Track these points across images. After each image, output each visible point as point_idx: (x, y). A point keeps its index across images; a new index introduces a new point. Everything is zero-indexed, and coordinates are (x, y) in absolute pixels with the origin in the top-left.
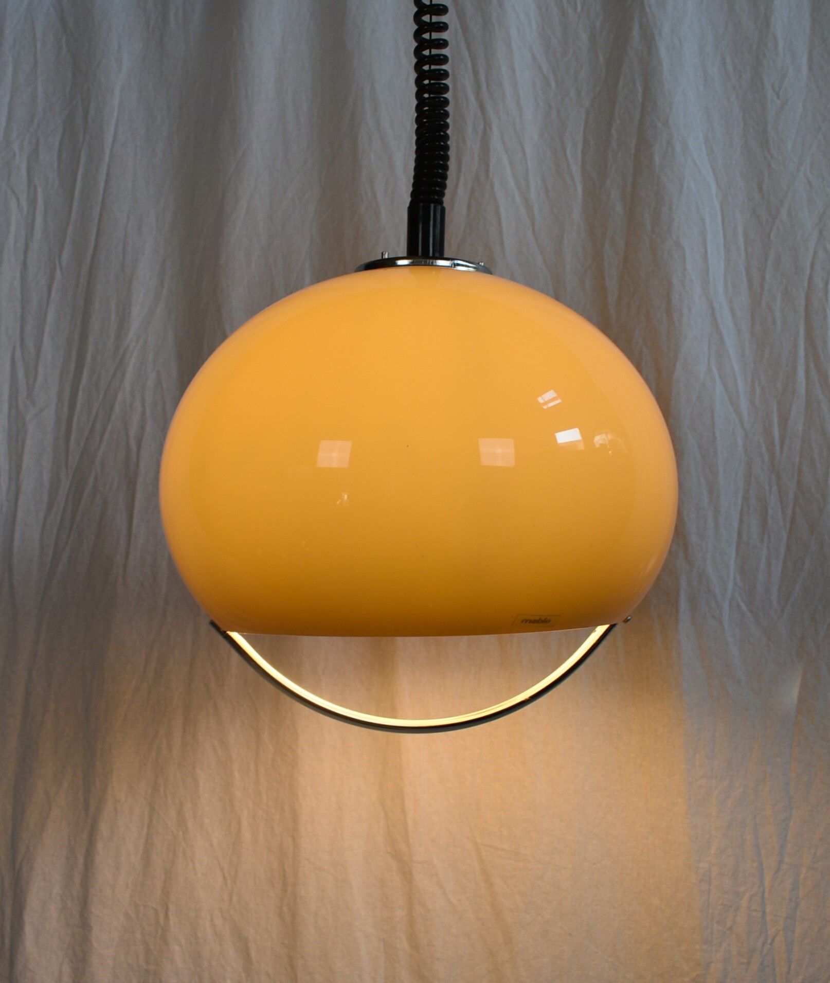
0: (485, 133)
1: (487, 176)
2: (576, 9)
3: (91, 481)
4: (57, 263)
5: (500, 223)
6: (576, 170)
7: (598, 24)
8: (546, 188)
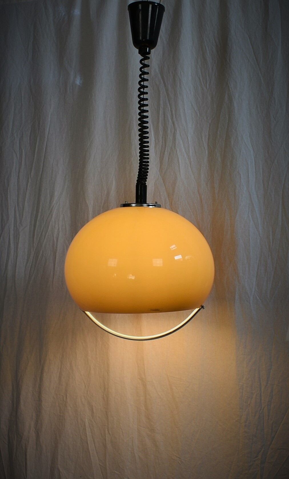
0: (174, 133)
1: (175, 148)
2: (207, 88)
3: (41, 252)
4: (30, 176)
6: (206, 145)
7: (214, 93)
8: (196, 152)
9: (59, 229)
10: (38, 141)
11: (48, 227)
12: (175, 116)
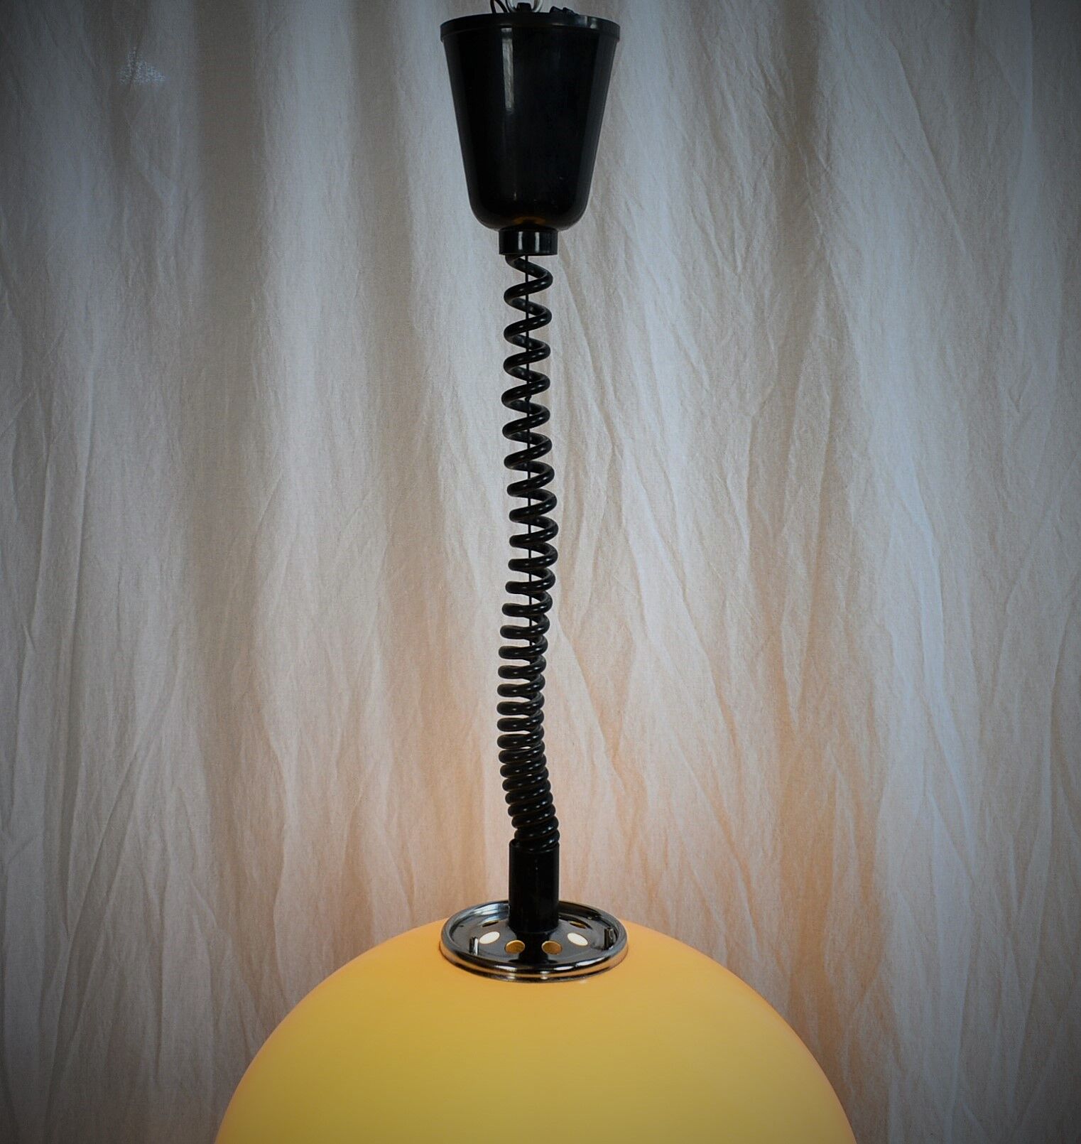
1: (620, 524)
2: (735, 268)
3: (100, 946)
4: (27, 633)
5: (638, 590)
6: (740, 507)
7: (767, 293)
8: (701, 533)
9: (164, 850)
11: (121, 844)
12: (615, 392)
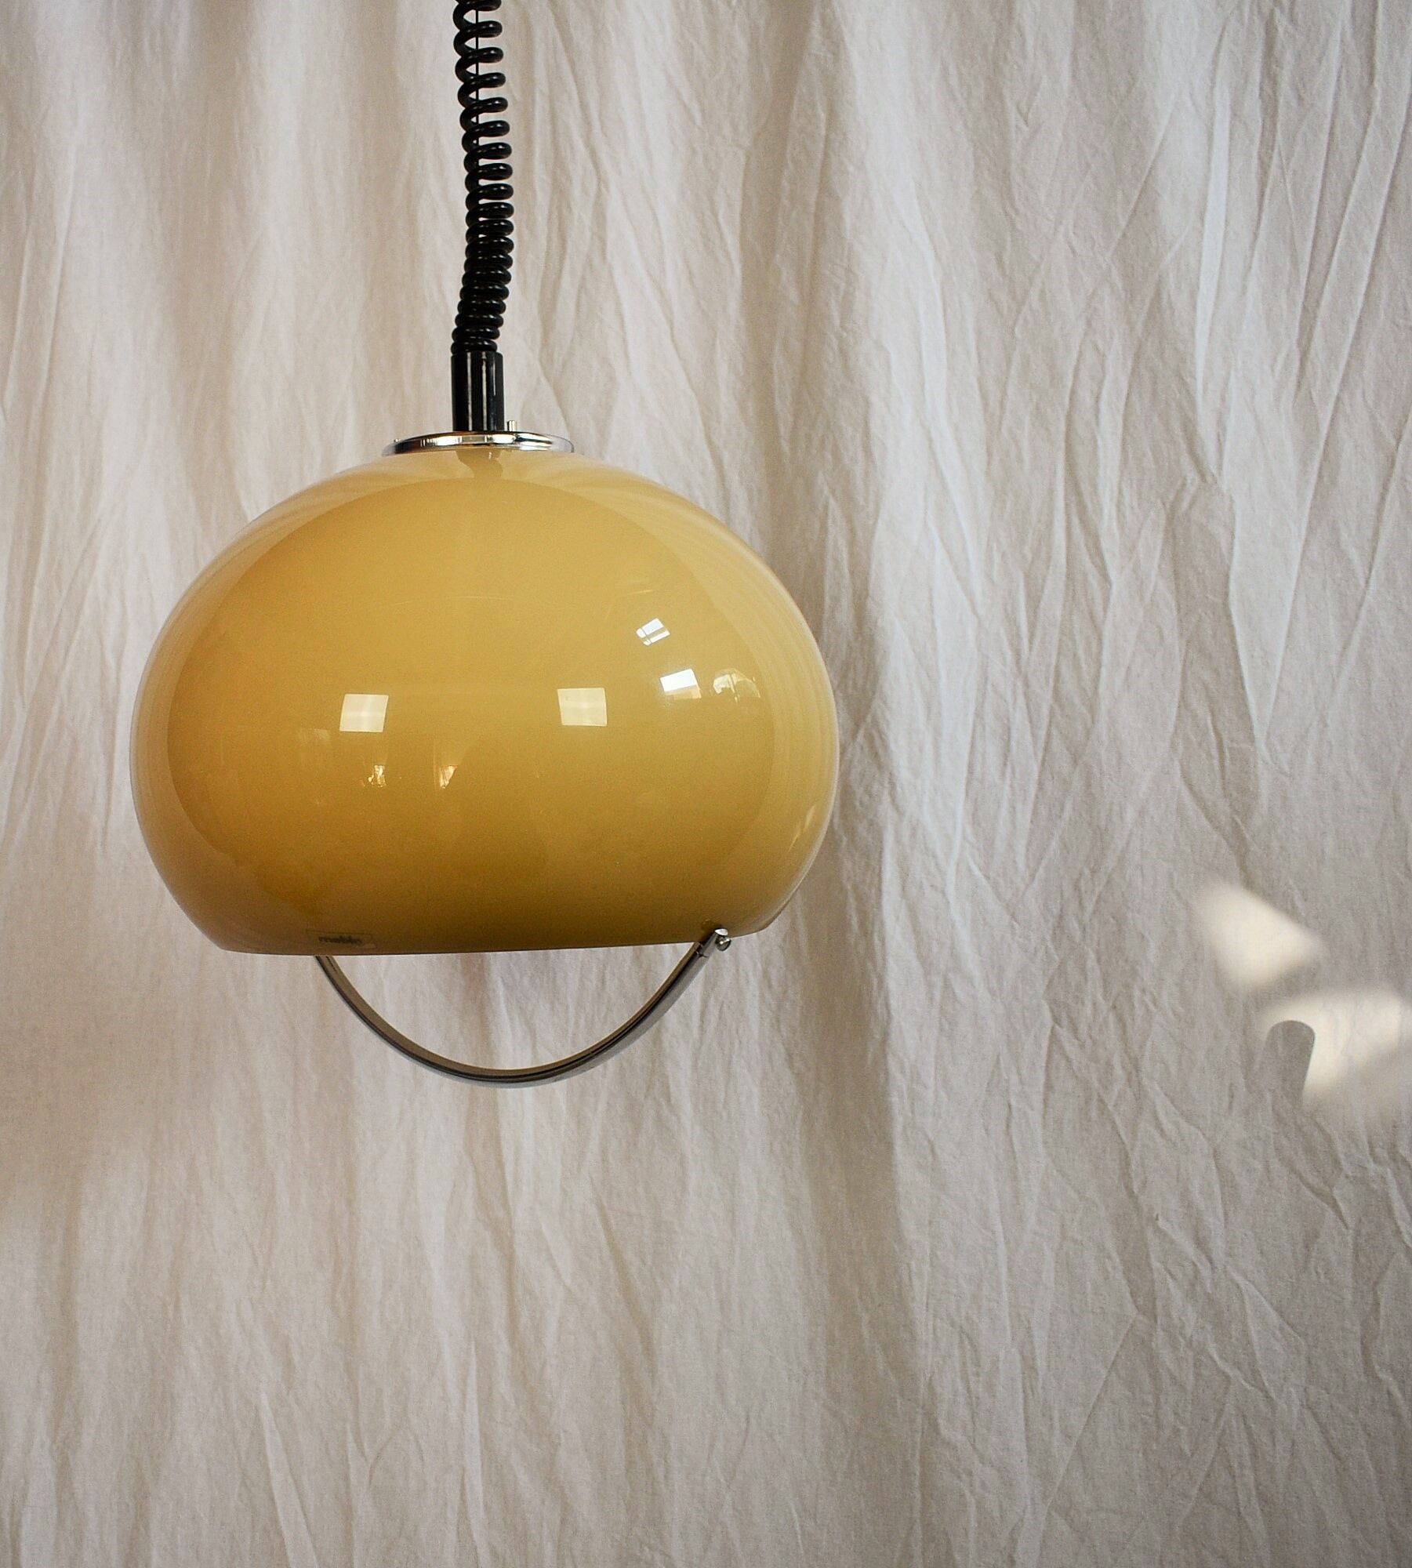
0: (599, 195)
1: (604, 258)
3: (55, 712)
5: (623, 326)
6: (732, 244)
7: (762, 23)
8: (690, 272)
9: (124, 614)
10: (28, 254)
11: (80, 608)
12: (602, 127)
